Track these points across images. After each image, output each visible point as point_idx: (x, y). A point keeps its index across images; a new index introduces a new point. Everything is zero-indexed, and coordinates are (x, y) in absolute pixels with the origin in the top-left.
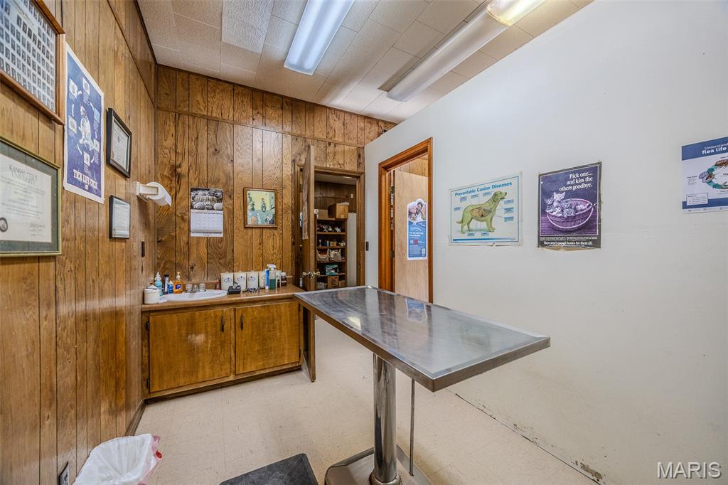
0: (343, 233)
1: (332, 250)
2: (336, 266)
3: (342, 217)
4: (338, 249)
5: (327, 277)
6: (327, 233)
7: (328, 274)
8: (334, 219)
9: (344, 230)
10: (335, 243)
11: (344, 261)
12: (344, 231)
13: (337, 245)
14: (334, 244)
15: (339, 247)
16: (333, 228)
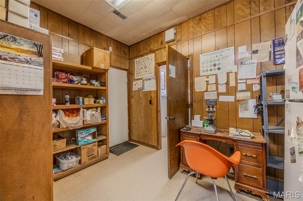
0: (104, 88)
1: (88, 109)
2: (93, 130)
3: (102, 66)
4: (97, 108)
5: (80, 148)
6: (79, 86)
7: (80, 144)
8: (90, 68)
9: (104, 84)
10: (92, 100)
11: (104, 121)
12: (105, 86)
13: (95, 102)
14: (89, 101)
15: (97, 105)
16: (89, 81)
